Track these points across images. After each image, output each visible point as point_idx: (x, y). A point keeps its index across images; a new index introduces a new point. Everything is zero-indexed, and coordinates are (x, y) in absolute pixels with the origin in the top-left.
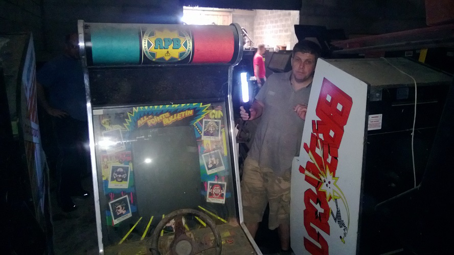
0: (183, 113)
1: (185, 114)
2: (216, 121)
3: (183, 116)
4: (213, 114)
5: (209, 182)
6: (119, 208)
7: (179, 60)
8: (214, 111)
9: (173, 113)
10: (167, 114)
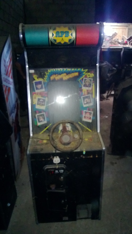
0: (73, 74)
1: (74, 75)
2: (90, 79)
3: (73, 75)
4: (89, 75)
5: (84, 111)
6: (40, 118)
7: (69, 43)
8: (89, 74)
9: (68, 73)
10: (65, 74)
